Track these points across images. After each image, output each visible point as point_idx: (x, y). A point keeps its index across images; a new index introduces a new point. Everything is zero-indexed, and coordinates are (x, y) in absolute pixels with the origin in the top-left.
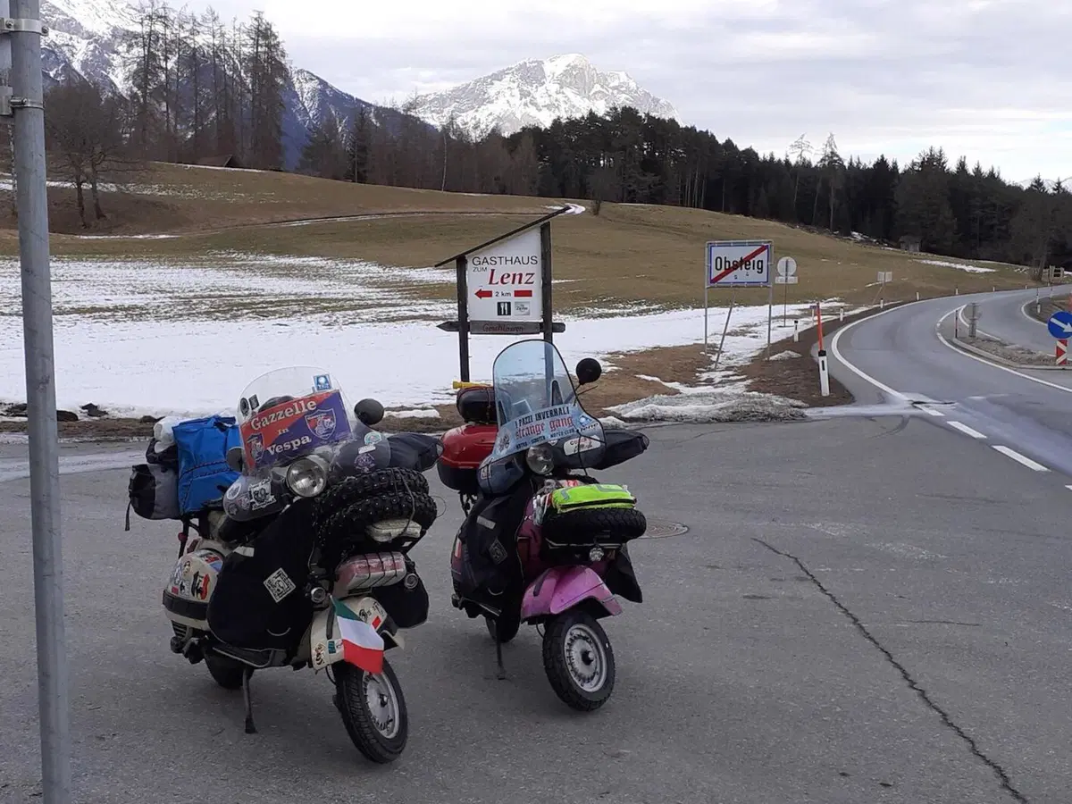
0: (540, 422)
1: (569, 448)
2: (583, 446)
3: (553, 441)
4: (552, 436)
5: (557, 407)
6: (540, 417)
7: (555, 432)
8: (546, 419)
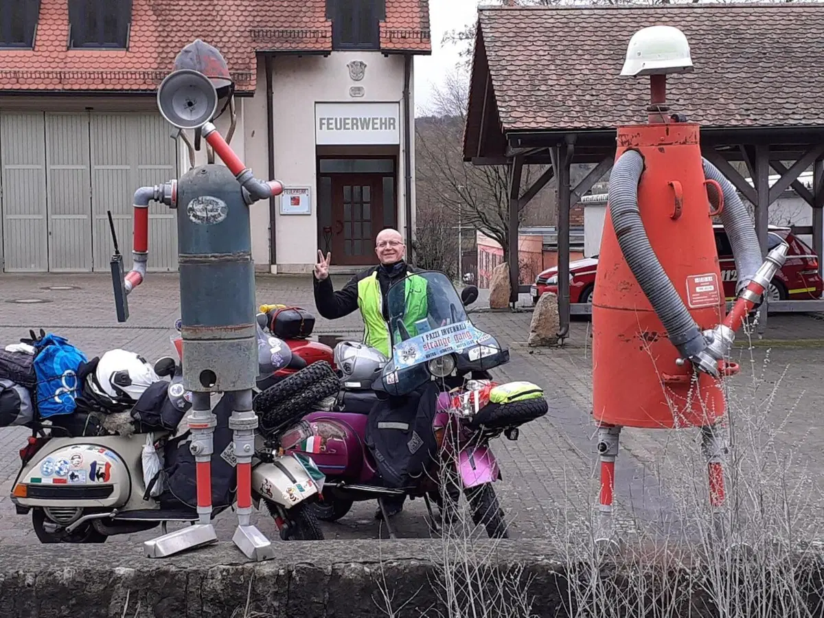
0: (446, 336)
1: (473, 355)
2: (484, 353)
3: (460, 351)
4: (458, 347)
5: (458, 324)
6: (445, 332)
7: (459, 343)
8: (451, 334)
